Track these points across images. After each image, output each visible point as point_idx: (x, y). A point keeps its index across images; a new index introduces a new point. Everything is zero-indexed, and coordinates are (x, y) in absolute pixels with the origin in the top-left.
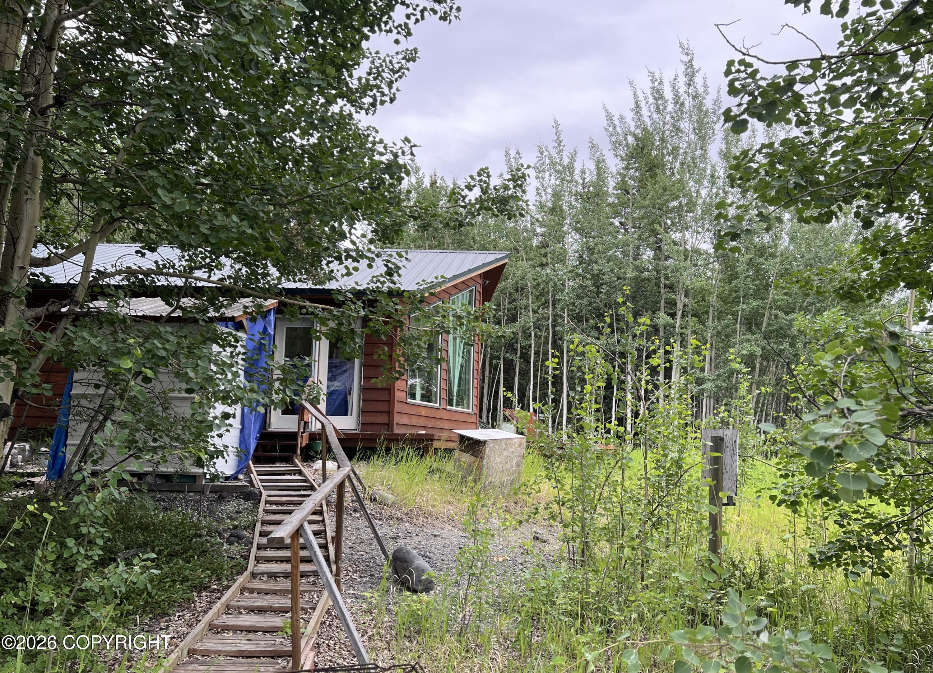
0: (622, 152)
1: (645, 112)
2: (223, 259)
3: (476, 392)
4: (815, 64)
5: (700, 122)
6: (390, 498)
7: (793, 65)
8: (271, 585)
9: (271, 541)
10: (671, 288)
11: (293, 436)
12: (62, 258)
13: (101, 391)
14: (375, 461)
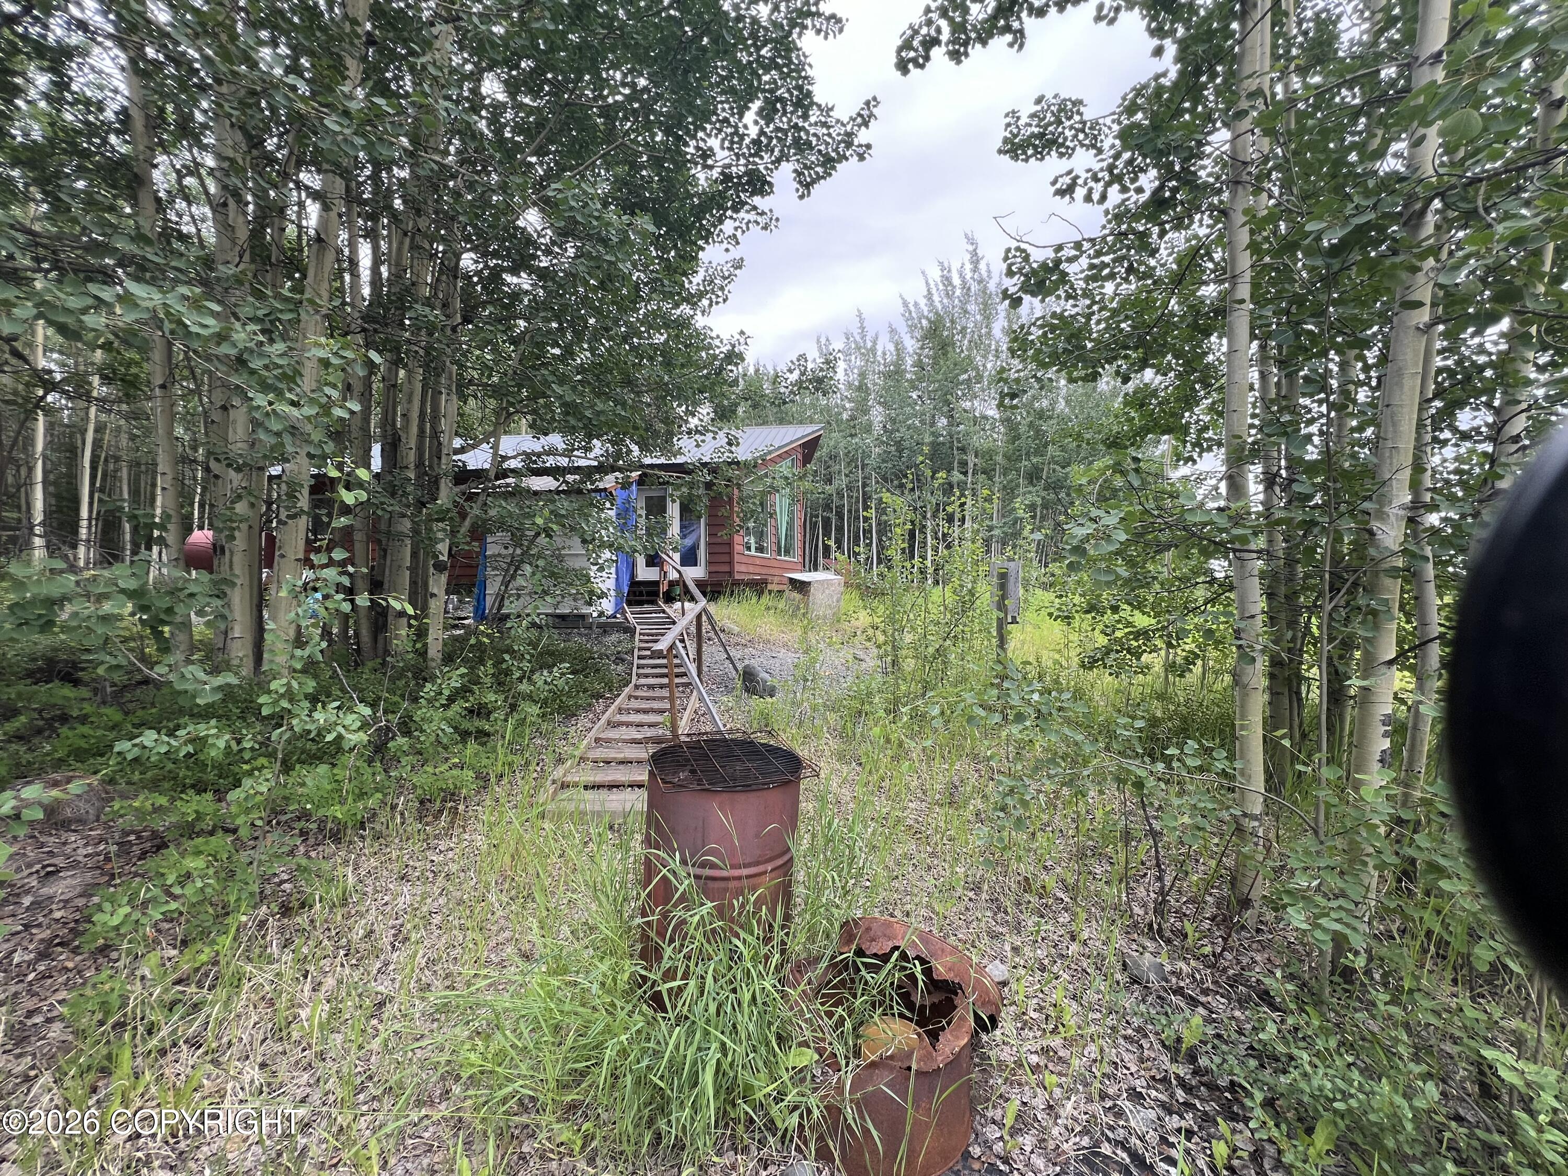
0: (918, 334)
1: (936, 298)
2: (595, 441)
3: (800, 544)
4: (1078, 245)
5: (985, 304)
6: (736, 629)
7: (1059, 248)
8: (650, 694)
9: (653, 652)
10: (963, 450)
11: (656, 584)
12: (473, 447)
13: (511, 551)
14: (723, 602)
